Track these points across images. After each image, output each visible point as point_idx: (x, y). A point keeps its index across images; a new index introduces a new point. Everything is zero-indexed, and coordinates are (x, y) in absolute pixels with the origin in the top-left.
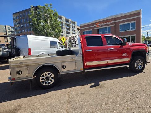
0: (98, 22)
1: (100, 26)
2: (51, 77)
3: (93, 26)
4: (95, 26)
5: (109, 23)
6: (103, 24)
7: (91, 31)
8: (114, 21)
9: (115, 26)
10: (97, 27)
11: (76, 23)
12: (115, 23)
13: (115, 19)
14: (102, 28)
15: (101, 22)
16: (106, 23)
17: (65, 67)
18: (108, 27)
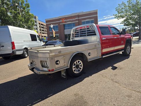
0: (63, 18)
1: (66, 22)
2: (80, 65)
3: (59, 22)
4: (60, 21)
5: (74, 19)
6: (68, 20)
7: (57, 26)
8: (77, 18)
9: (78, 22)
10: (63, 22)
11: (37, 17)
12: (78, 20)
13: (78, 16)
14: (67, 24)
15: (66, 18)
16: (71, 20)
17: (90, 54)
18: (73, 23)
